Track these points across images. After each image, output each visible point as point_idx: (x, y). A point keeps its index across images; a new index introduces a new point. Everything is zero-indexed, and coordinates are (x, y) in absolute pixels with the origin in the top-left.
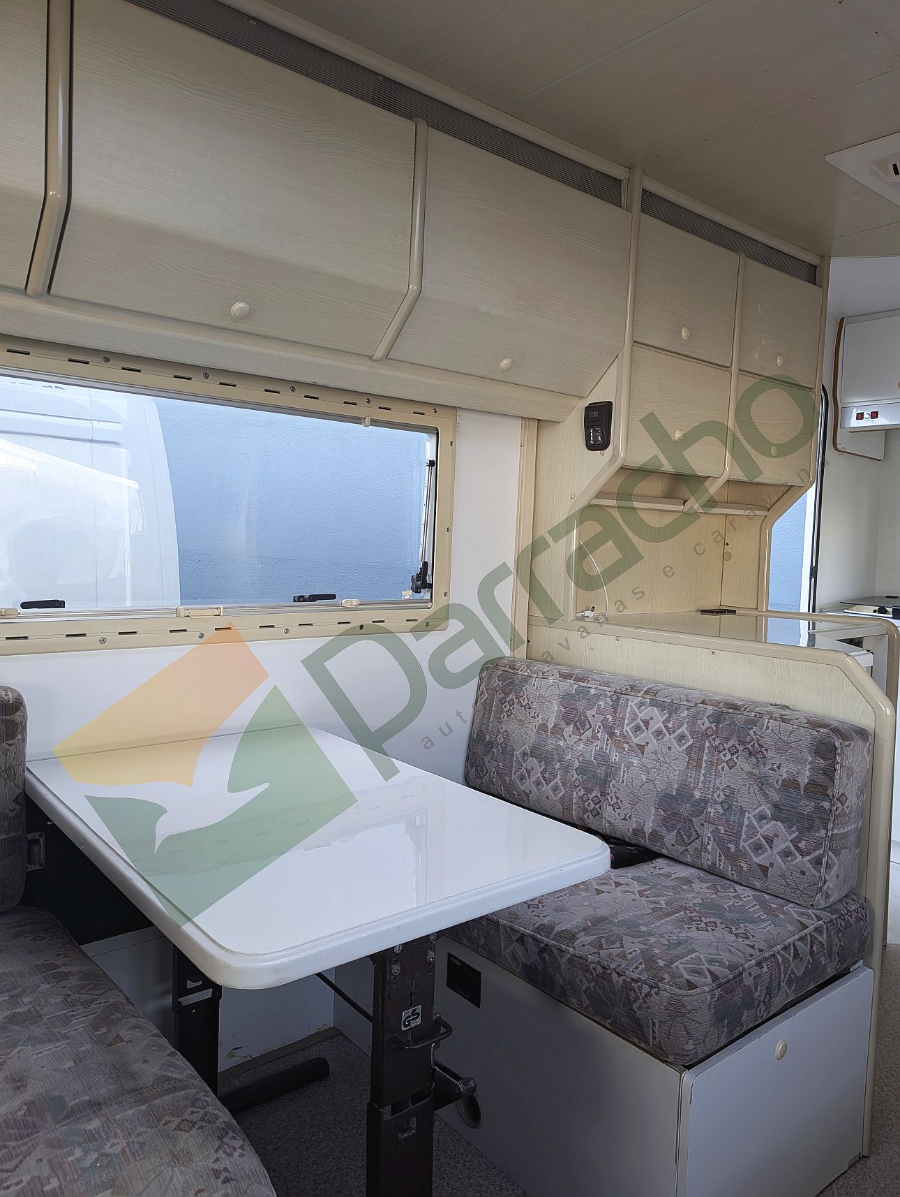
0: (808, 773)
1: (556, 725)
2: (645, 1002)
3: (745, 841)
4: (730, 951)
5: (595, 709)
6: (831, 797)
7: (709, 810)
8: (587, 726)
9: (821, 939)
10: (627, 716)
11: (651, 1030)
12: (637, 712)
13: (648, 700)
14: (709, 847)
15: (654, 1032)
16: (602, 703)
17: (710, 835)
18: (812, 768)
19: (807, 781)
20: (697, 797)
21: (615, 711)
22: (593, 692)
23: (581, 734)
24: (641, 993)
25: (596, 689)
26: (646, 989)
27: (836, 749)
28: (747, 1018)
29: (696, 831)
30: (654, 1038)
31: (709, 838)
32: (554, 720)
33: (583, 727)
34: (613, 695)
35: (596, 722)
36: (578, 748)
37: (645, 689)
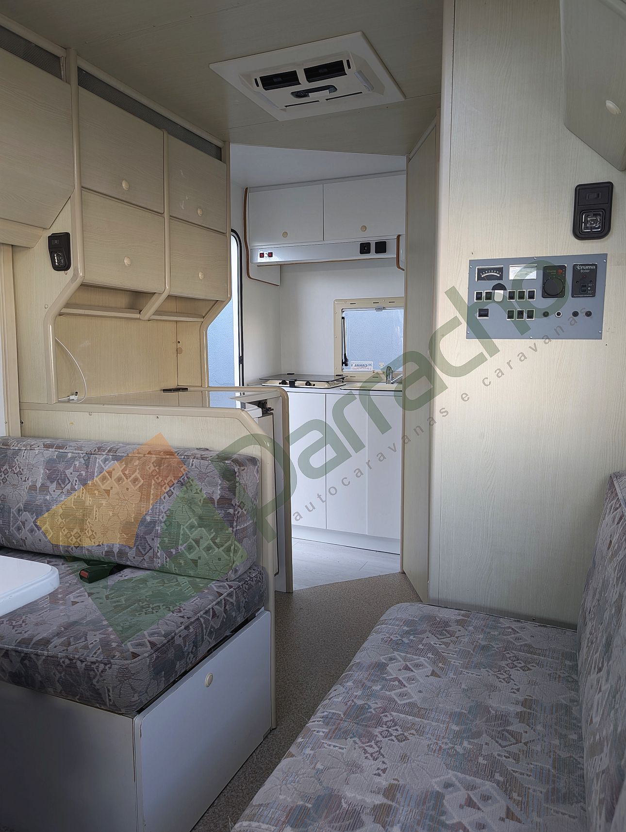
0: (219, 492)
1: (42, 485)
2: (101, 676)
3: (182, 545)
4: (167, 624)
5: (72, 468)
6: (234, 505)
7: (157, 528)
8: (67, 481)
9: (231, 600)
10: (96, 469)
11: (107, 695)
12: (103, 466)
13: (111, 457)
14: (159, 554)
15: (109, 696)
16: (77, 463)
17: (158, 546)
18: (222, 488)
19: (219, 497)
20: (149, 520)
21: (87, 467)
22: (70, 455)
23: (62, 489)
24: (98, 671)
25: (72, 453)
26: (102, 666)
27: (236, 473)
28: (179, 667)
29: (149, 544)
30: (110, 700)
31: (158, 548)
32: (41, 481)
33: (64, 482)
34: (85, 456)
35: (74, 478)
36: (61, 499)
37: (108, 449)
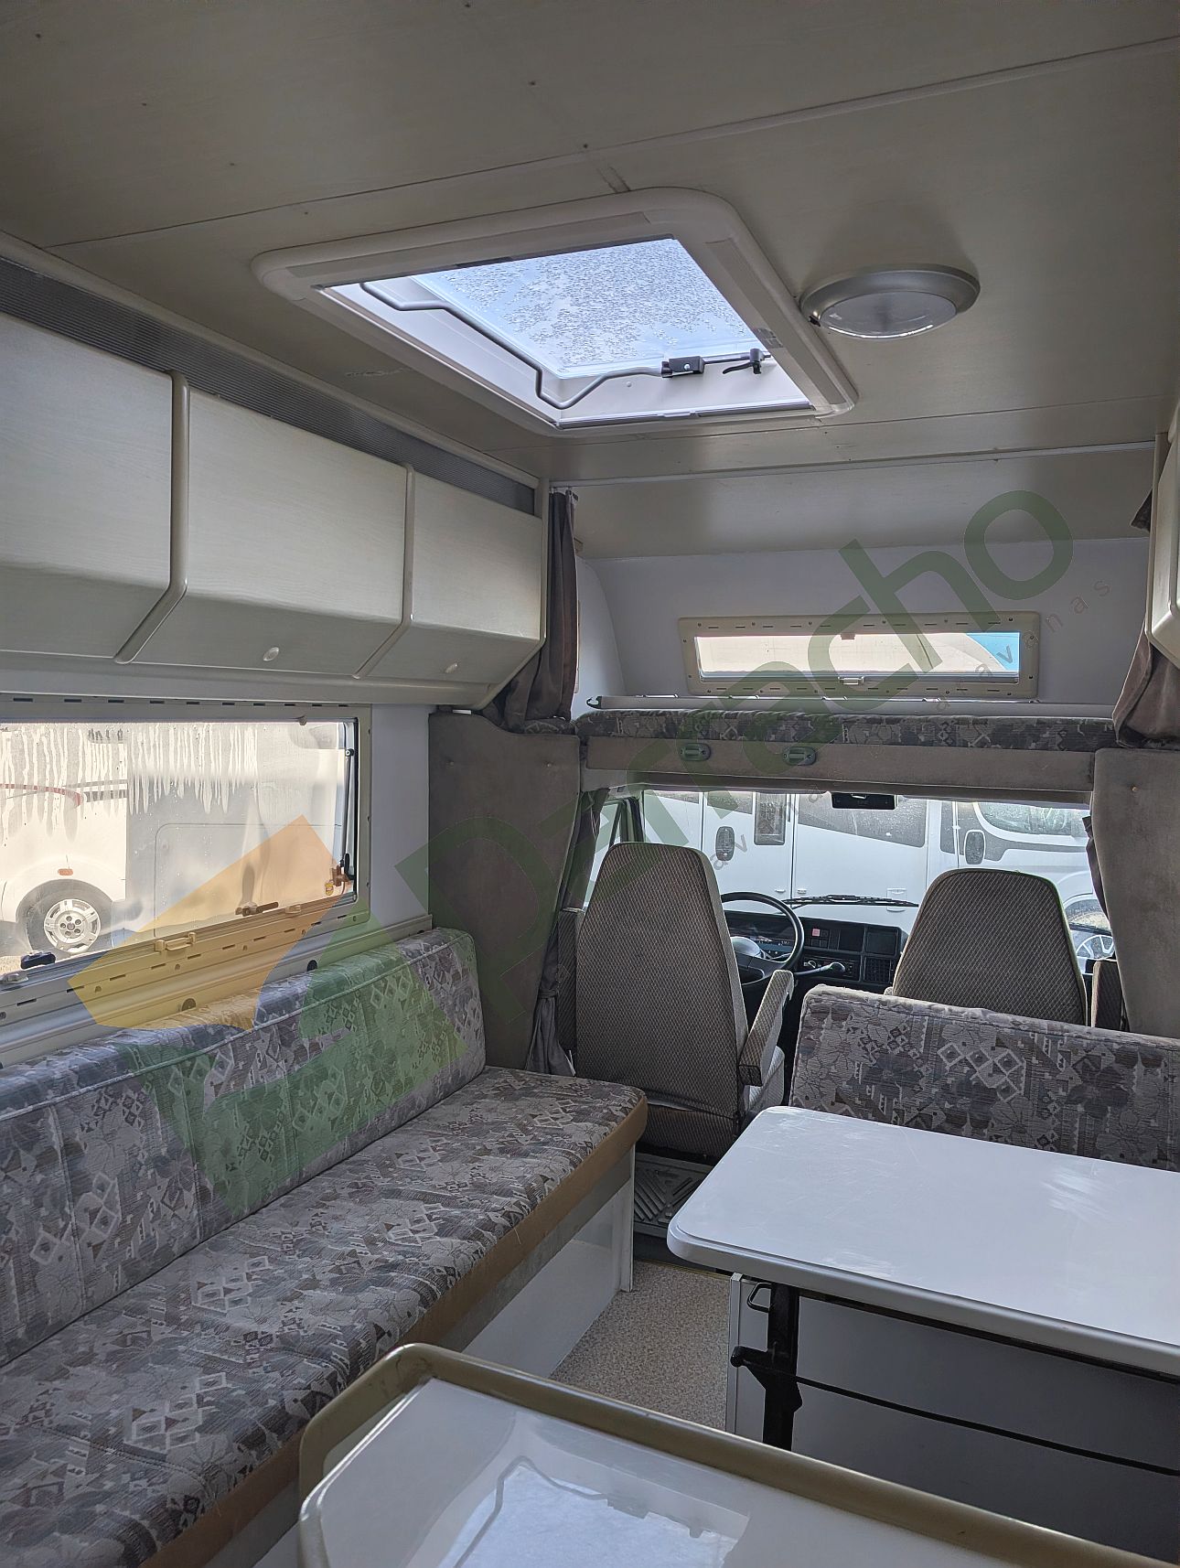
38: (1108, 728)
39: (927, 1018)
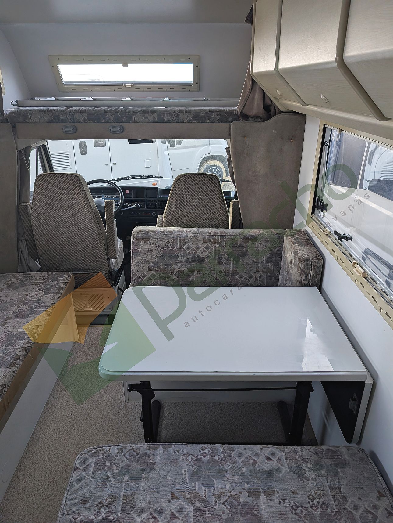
38: (235, 113)
39: (178, 235)
